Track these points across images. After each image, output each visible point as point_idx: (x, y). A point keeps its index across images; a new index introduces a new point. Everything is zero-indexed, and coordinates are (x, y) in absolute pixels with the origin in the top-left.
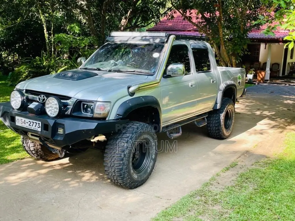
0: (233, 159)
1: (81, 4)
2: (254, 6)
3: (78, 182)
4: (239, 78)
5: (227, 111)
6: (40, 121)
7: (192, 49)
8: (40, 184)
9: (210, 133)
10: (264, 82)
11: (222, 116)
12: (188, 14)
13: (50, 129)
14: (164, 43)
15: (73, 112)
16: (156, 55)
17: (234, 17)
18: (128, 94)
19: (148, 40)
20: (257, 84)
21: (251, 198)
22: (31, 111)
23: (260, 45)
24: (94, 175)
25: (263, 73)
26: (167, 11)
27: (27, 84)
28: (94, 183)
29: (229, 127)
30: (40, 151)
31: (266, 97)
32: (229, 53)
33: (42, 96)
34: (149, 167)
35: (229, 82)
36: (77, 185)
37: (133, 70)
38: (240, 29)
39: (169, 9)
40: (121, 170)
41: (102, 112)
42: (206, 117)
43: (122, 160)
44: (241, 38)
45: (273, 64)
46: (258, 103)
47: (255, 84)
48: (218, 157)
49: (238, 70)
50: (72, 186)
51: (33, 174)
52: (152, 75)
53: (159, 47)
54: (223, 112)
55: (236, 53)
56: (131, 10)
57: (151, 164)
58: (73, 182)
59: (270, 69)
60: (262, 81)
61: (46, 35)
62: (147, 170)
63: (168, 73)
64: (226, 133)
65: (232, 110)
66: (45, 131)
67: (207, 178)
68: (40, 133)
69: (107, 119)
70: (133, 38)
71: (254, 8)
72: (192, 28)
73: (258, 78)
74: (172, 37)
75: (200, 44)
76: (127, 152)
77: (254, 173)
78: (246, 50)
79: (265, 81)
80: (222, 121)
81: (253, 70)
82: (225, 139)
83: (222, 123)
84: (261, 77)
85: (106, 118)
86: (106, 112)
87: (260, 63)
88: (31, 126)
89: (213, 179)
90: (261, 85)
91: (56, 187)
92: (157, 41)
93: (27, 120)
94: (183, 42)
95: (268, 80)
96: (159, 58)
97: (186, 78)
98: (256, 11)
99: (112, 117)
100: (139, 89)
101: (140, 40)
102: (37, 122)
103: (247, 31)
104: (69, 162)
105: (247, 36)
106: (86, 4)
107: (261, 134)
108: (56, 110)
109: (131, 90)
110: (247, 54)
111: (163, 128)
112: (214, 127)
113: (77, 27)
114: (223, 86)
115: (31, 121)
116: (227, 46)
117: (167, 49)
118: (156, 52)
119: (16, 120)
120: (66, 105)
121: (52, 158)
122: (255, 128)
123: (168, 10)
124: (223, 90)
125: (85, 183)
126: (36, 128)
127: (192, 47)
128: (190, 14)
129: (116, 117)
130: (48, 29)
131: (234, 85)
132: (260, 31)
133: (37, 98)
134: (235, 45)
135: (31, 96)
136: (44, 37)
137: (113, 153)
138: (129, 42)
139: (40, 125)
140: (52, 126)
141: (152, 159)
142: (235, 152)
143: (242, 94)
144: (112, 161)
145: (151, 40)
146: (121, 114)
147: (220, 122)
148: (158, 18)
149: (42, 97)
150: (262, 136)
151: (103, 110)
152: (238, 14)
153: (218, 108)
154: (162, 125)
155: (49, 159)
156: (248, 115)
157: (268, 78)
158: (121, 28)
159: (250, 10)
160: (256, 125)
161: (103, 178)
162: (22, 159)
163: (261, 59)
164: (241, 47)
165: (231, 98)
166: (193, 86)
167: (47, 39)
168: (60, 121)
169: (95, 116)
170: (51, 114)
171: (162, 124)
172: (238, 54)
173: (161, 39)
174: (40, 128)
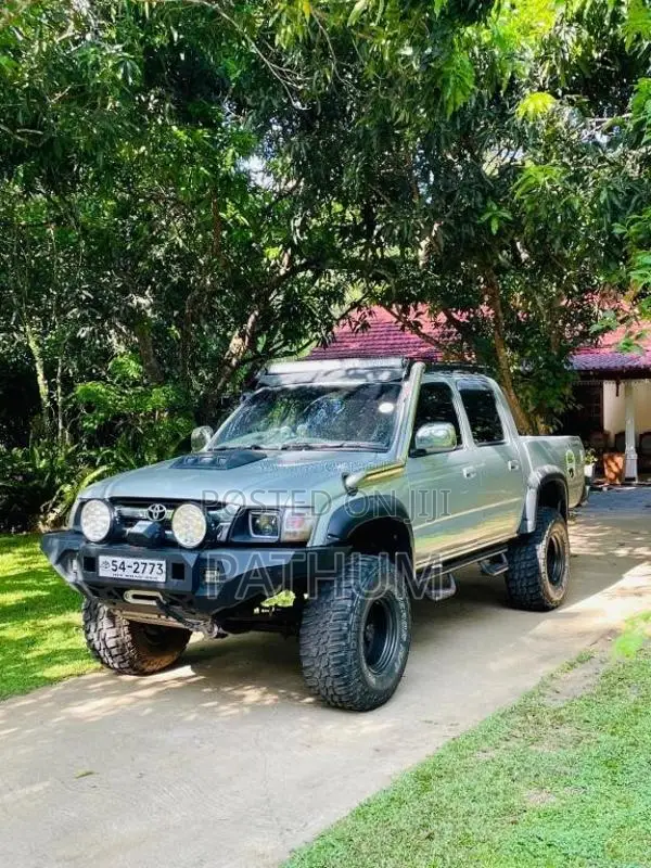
0: (581, 646)
1: (139, 305)
2: (579, 286)
3: (235, 707)
4: (571, 461)
5: (551, 541)
6: (162, 558)
7: (461, 392)
8: (150, 715)
9: (516, 595)
10: (623, 485)
11: (541, 550)
12: (411, 317)
13: (188, 574)
14: (400, 380)
15: (234, 535)
16: (385, 407)
17: (528, 318)
18: (343, 490)
19: (363, 376)
20: (605, 489)
21: (636, 710)
22: (137, 540)
23: (602, 387)
24: (265, 693)
25: (619, 460)
26: (349, 310)
27: (111, 486)
28: (273, 706)
29: (558, 579)
30: (129, 649)
31: (634, 517)
32: (527, 408)
33: (157, 506)
34: (396, 660)
35: (549, 468)
36: (236, 711)
37: (338, 443)
38: (550, 346)
39: (356, 305)
40: (343, 660)
41: (298, 530)
42: (505, 553)
43: (344, 637)
44: (555, 368)
45: (641, 436)
46: (619, 531)
47: (601, 489)
48: (545, 645)
49: (565, 440)
50: (225, 714)
51: (125, 700)
52: (385, 451)
53: (390, 390)
54: (541, 541)
55: (546, 406)
56: (257, 313)
57: (401, 654)
58: (223, 708)
59: (636, 448)
60: (618, 482)
61: (43, 390)
62: (393, 667)
63: (418, 446)
64: (554, 594)
65: (561, 538)
66: (176, 581)
67: (531, 684)
68: (162, 586)
69: (308, 545)
70: (326, 375)
71: (578, 294)
72: (415, 353)
73: (607, 472)
74: (418, 367)
75: (476, 381)
76: (353, 618)
77: (635, 669)
78: (570, 399)
79: (628, 481)
80: (541, 562)
81: (593, 454)
82: (553, 608)
83: (543, 569)
84: (615, 469)
85: (306, 543)
86: (307, 530)
87: (607, 435)
88: (140, 574)
89: (543, 684)
90: (618, 491)
91: (191, 717)
92: (385, 376)
93: (129, 561)
94: (439, 377)
95: (633, 479)
96: (394, 412)
97: (454, 456)
98: (583, 300)
99: (318, 540)
100: (364, 482)
101: (343, 377)
102: (156, 562)
103: (569, 348)
104: (193, 674)
105: (568, 363)
106: (151, 305)
107: (639, 595)
108: (197, 531)
109: (350, 481)
110: (575, 408)
111: (419, 572)
112: (525, 580)
113: (133, 364)
114: (535, 478)
115: (140, 561)
116: (521, 391)
117: (410, 391)
118: (385, 401)
119: (100, 563)
120: (216, 521)
121: (155, 667)
122: (620, 584)
123: (352, 307)
124: (537, 486)
125: (254, 706)
126: (154, 575)
127: (459, 389)
128: (417, 316)
129: (327, 542)
130: (49, 374)
131: (560, 476)
132: (597, 350)
133: (142, 512)
134: (541, 386)
135: (127, 511)
136: (39, 395)
137: (321, 625)
138: (316, 384)
139: (164, 568)
140: (192, 565)
141: (401, 641)
142: (583, 634)
143: (579, 497)
144: (322, 641)
145: (370, 376)
146: (334, 533)
147: (537, 565)
148: (330, 328)
149: (157, 508)
150: (640, 599)
151: (300, 526)
152: (542, 309)
153: (530, 531)
154: (418, 565)
155: (149, 668)
156: (598, 557)
157: (634, 473)
158: (231, 361)
159: (570, 297)
160: (621, 578)
161: (290, 697)
162: (79, 675)
163: (609, 423)
164: (558, 391)
165: (557, 507)
166: (472, 476)
167: (45, 399)
168: (208, 554)
169: (285, 538)
170: (186, 540)
171: (415, 563)
172: (551, 409)
173: (394, 373)
174: (164, 575)
